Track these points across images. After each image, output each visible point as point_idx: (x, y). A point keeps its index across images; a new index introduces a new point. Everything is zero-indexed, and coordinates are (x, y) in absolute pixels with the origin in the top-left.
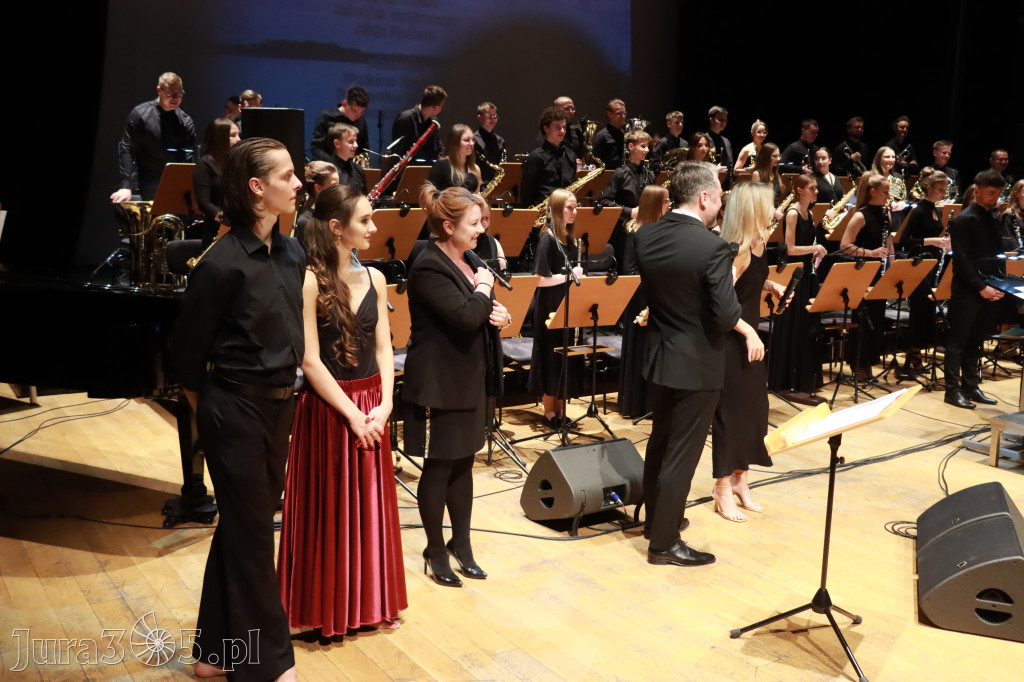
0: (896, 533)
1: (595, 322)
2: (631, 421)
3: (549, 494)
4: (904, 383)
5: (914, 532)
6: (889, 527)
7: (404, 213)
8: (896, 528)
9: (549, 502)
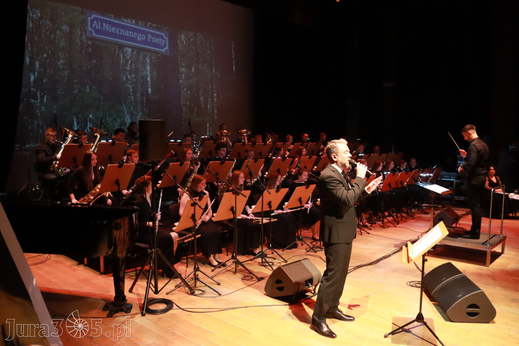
0: (412, 286)
1: (270, 209)
2: (281, 250)
3: (280, 285)
4: (373, 225)
5: (420, 285)
6: (408, 284)
7: (181, 165)
8: (412, 284)
9: (281, 289)
